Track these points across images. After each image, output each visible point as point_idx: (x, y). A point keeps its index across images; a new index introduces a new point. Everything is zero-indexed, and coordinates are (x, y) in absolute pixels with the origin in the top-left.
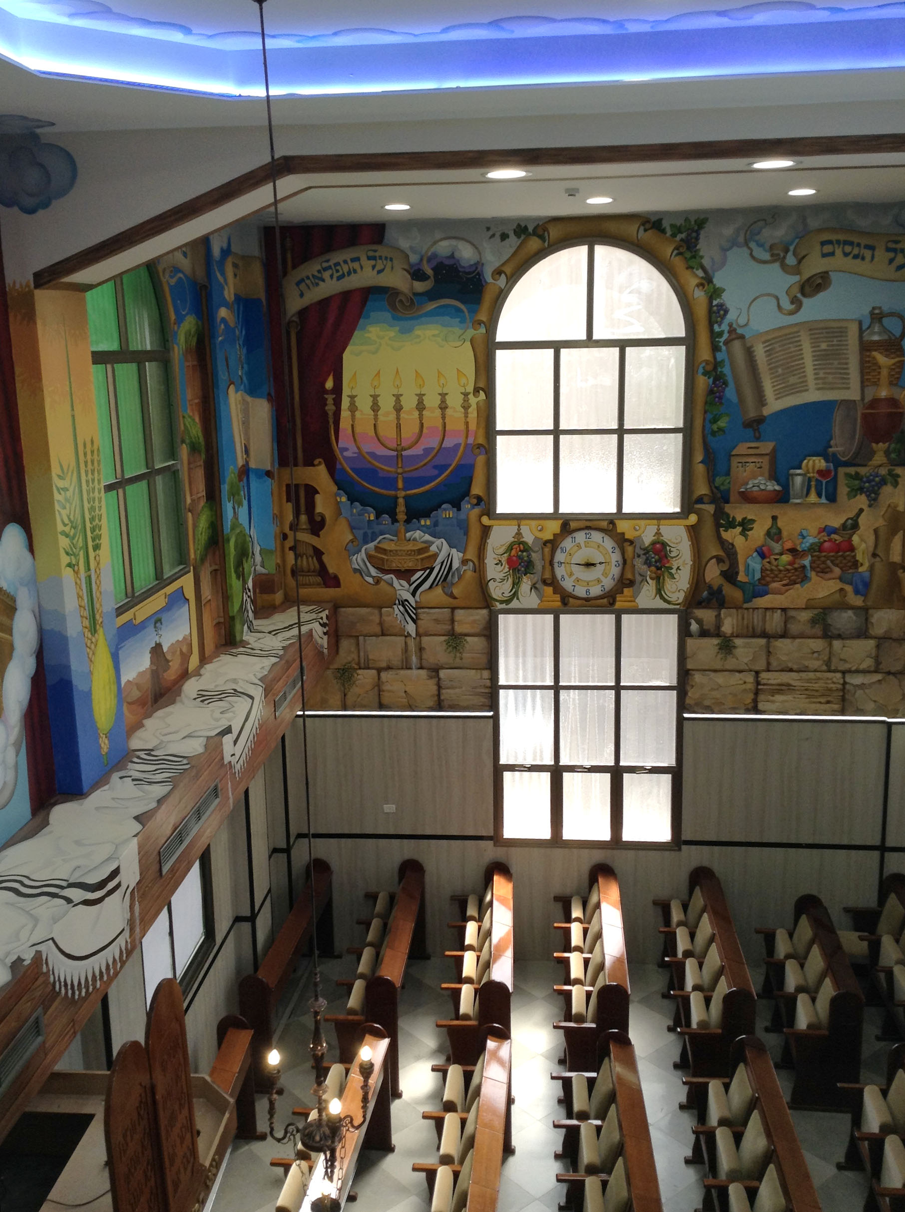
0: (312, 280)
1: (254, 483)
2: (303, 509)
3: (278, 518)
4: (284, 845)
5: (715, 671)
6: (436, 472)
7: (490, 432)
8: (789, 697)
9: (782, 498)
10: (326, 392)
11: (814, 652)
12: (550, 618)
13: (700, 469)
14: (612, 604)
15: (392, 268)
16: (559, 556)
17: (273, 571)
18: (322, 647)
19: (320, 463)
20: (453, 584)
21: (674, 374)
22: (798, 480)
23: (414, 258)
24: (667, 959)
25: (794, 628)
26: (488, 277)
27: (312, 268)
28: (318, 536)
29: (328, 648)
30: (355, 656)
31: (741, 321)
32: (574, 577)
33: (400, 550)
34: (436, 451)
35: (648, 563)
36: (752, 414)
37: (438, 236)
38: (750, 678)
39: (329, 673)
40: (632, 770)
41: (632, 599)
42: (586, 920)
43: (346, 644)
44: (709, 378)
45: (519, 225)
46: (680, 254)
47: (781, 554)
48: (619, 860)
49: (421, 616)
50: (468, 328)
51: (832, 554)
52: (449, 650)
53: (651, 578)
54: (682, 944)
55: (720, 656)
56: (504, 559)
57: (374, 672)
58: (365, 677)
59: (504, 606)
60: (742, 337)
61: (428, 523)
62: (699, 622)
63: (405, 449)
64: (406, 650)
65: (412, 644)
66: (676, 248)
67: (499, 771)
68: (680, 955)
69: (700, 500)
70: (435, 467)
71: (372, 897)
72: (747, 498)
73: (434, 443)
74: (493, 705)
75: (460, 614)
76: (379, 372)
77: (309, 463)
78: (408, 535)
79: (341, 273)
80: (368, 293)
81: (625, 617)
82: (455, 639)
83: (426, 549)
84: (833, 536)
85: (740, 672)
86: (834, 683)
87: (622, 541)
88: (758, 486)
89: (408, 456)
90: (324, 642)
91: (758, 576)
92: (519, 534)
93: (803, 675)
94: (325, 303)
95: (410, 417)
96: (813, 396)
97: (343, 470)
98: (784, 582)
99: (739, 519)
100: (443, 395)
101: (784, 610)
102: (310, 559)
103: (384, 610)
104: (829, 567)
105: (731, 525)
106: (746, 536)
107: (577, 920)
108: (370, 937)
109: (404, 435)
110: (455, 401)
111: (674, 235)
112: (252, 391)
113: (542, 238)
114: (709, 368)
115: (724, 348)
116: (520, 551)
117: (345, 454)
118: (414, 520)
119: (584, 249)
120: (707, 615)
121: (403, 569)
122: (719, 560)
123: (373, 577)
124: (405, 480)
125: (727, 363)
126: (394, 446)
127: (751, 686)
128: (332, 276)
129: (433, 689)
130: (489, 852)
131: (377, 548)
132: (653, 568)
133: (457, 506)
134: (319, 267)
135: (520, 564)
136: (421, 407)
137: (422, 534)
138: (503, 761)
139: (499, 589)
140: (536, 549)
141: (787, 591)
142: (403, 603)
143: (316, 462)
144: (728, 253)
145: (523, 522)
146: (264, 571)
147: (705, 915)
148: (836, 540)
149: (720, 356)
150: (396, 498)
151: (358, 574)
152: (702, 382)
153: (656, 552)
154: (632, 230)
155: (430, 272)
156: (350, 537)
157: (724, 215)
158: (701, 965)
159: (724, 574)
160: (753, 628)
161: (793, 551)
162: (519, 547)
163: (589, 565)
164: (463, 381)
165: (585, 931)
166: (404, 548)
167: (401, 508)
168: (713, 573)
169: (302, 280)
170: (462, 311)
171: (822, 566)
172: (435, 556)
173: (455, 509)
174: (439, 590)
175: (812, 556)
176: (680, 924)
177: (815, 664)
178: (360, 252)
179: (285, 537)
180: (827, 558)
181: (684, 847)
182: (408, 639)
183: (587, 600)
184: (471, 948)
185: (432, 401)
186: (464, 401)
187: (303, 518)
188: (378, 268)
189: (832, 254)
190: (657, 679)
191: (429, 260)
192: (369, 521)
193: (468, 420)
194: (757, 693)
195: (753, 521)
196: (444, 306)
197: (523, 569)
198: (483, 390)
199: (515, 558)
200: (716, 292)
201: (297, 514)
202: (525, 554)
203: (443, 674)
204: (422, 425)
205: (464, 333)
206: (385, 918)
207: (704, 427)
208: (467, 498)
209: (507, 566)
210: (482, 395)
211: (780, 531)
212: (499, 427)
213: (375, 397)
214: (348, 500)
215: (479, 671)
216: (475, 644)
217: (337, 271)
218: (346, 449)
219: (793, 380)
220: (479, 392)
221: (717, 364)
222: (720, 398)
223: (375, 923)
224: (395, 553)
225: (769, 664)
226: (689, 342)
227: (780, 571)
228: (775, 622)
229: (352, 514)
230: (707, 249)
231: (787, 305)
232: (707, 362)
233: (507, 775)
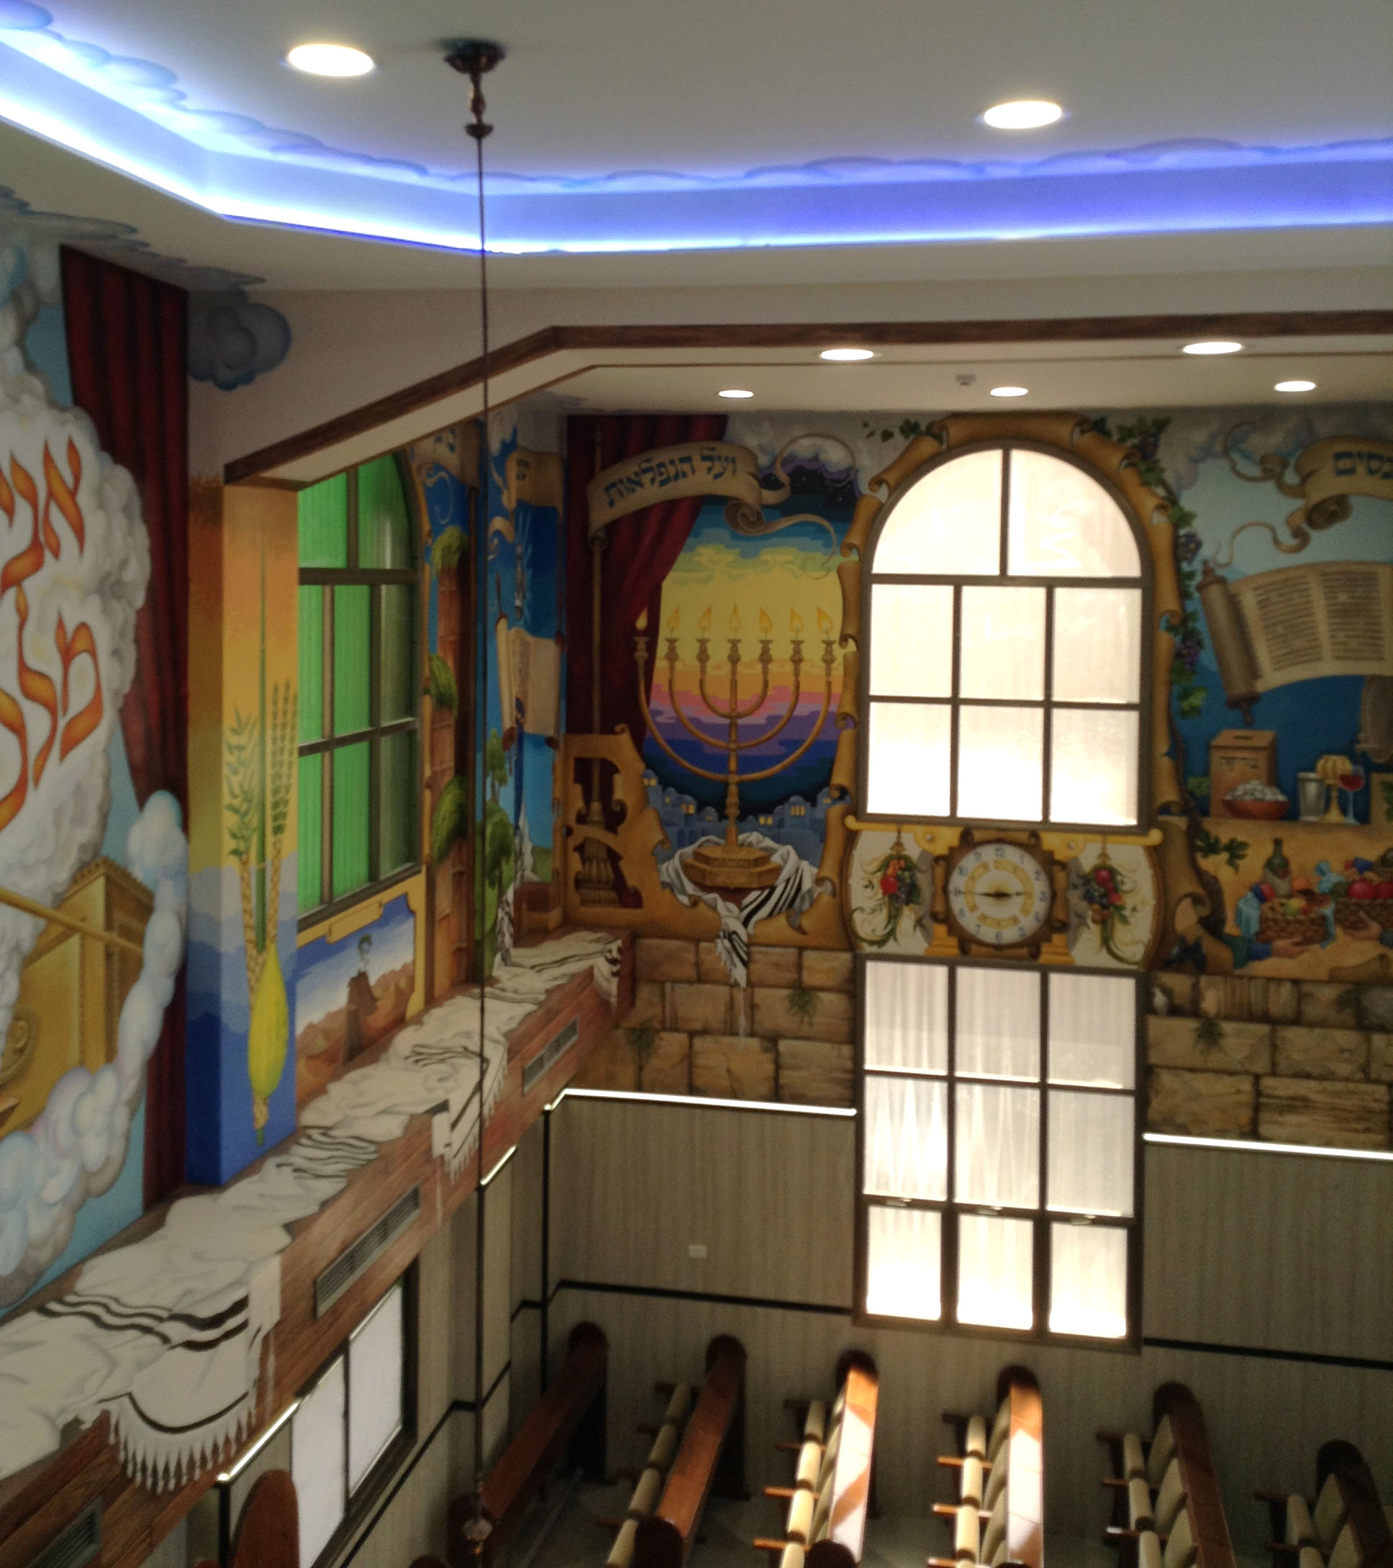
0: (626, 483)
1: (530, 755)
2: (596, 793)
3: (560, 804)
4: (536, 1295)
5: (1192, 1070)
6: (784, 750)
7: (861, 697)
8: (1305, 1119)
9: (1288, 813)
10: (635, 632)
11: (1343, 1051)
12: (941, 972)
13: (1164, 764)
14: (1035, 954)
15: (734, 472)
16: (957, 881)
17: (548, 879)
18: (609, 994)
19: (623, 731)
20: (801, 912)
21: (1124, 630)
22: (1312, 789)
23: (764, 460)
24: (1112, 1530)
25: (1311, 1011)
26: (864, 487)
27: (628, 469)
28: (615, 832)
29: (620, 995)
30: (657, 1011)
31: (1222, 558)
32: (978, 913)
33: (730, 860)
34: (785, 719)
35: (1088, 897)
36: (1240, 688)
37: (798, 431)
38: (1246, 1085)
39: (619, 1034)
40: (1066, 1218)
41: (1062, 950)
42: (987, 1456)
43: (645, 992)
44: (1176, 635)
45: (907, 422)
46: (1131, 465)
47: (1290, 896)
48: (1045, 1363)
49: (757, 957)
50: (833, 553)
51: (1366, 901)
52: (792, 1012)
53: (1094, 921)
54: (1137, 1508)
55: (1200, 1047)
56: (876, 881)
57: (682, 1038)
58: (672, 1043)
59: (874, 949)
60: (1222, 581)
61: (770, 821)
62: (1167, 992)
63: (739, 716)
64: (731, 1007)
65: (740, 998)
66: (1126, 457)
67: (862, 1205)
68: (1133, 1526)
69: (1165, 809)
70: (782, 743)
71: (664, 1390)
72: (1236, 810)
73: (782, 709)
74: (855, 1097)
75: (810, 957)
76: (709, 610)
77: (608, 729)
78: (741, 837)
79: (665, 476)
80: (701, 505)
81: (1055, 979)
82: (802, 994)
83: (764, 860)
84: (1368, 875)
85: (1232, 1073)
86: (1375, 1100)
87: (1049, 863)
88: (1252, 794)
89: (744, 726)
90: (612, 986)
91: (1255, 927)
92: (898, 844)
93: (1327, 1084)
94: (640, 516)
95: (750, 671)
96: (1329, 667)
97: (655, 743)
98: (1296, 940)
99: (1224, 839)
100: (797, 644)
101: (1296, 982)
102: (602, 865)
103: (703, 945)
104: (1361, 921)
105: (1213, 848)
106: (1236, 868)
107: (975, 1454)
108: (655, 1453)
109: (740, 697)
110: (814, 653)
111: (1122, 440)
112: (536, 628)
113: (938, 438)
114: (1176, 621)
115: (1196, 595)
116: (901, 869)
117: (660, 719)
118: (751, 818)
119: (995, 456)
120: (1179, 983)
121: (732, 887)
122: (1196, 900)
123: (690, 896)
124: (739, 759)
125: (1201, 615)
126: (726, 711)
127: (1247, 1097)
128: (653, 480)
129: (769, 1068)
130: (845, 1334)
131: (697, 855)
132: (1096, 907)
133: (811, 799)
134: (636, 469)
135: (899, 889)
136: (765, 658)
137: (761, 837)
138: (869, 1189)
139: (868, 923)
140: (924, 867)
141: (1299, 954)
142: (730, 936)
143: (618, 728)
144: (1201, 466)
145: (906, 827)
146: (535, 878)
147: (1175, 1463)
148: (1371, 881)
149: (1191, 606)
150: (726, 784)
151: (667, 891)
152: (1166, 641)
153: (1102, 883)
154: (1064, 431)
155: (783, 477)
156: (658, 836)
157: (1193, 415)
158: (1163, 1545)
159: (1204, 922)
160: (1250, 1005)
161: (1307, 893)
162: (899, 863)
163: (1000, 895)
164: (826, 625)
165: (986, 1474)
166: (734, 857)
167: (733, 799)
168: (1186, 919)
169: (613, 485)
170: (827, 531)
171: (1352, 918)
172: (778, 870)
173: (808, 804)
174: (781, 921)
175: (1337, 903)
176: (1136, 1474)
177: (1343, 1069)
178: (693, 450)
179: (569, 832)
180: (1360, 906)
181: (1147, 1350)
182: (735, 990)
183: (998, 947)
184: (805, 1485)
185: (782, 651)
186: (826, 651)
187: (596, 806)
188: (714, 472)
189: (1351, 471)
190: (1105, 1076)
191: (785, 462)
192: (688, 816)
193: (832, 679)
194: (1257, 1108)
195: (1244, 845)
196: (800, 524)
197: (903, 896)
198: (854, 638)
199: (892, 880)
200: (1182, 519)
201: (587, 798)
202: (907, 874)
203: (783, 1045)
204: (766, 684)
205: (828, 561)
206: (681, 1425)
207: (1169, 704)
208: (826, 790)
209: (880, 891)
210: (851, 646)
211: (1285, 864)
212: (874, 691)
213: (703, 643)
214: (660, 783)
215: (836, 1046)
216: (831, 1003)
217: (661, 474)
218: (660, 713)
219: (1297, 643)
220: (846, 640)
221: (1186, 618)
222: (1192, 664)
223: (665, 1433)
224: (722, 863)
225: (1274, 1064)
226: (1147, 583)
227: (1289, 923)
228: (1282, 999)
229: (664, 805)
230: (1171, 459)
231: (1286, 538)
232: (1173, 614)
233: (875, 1213)
